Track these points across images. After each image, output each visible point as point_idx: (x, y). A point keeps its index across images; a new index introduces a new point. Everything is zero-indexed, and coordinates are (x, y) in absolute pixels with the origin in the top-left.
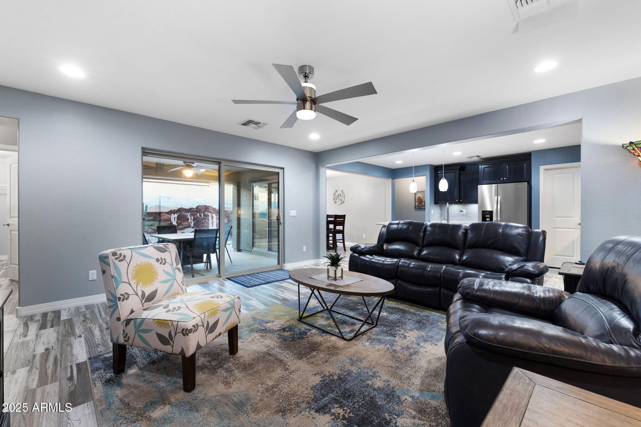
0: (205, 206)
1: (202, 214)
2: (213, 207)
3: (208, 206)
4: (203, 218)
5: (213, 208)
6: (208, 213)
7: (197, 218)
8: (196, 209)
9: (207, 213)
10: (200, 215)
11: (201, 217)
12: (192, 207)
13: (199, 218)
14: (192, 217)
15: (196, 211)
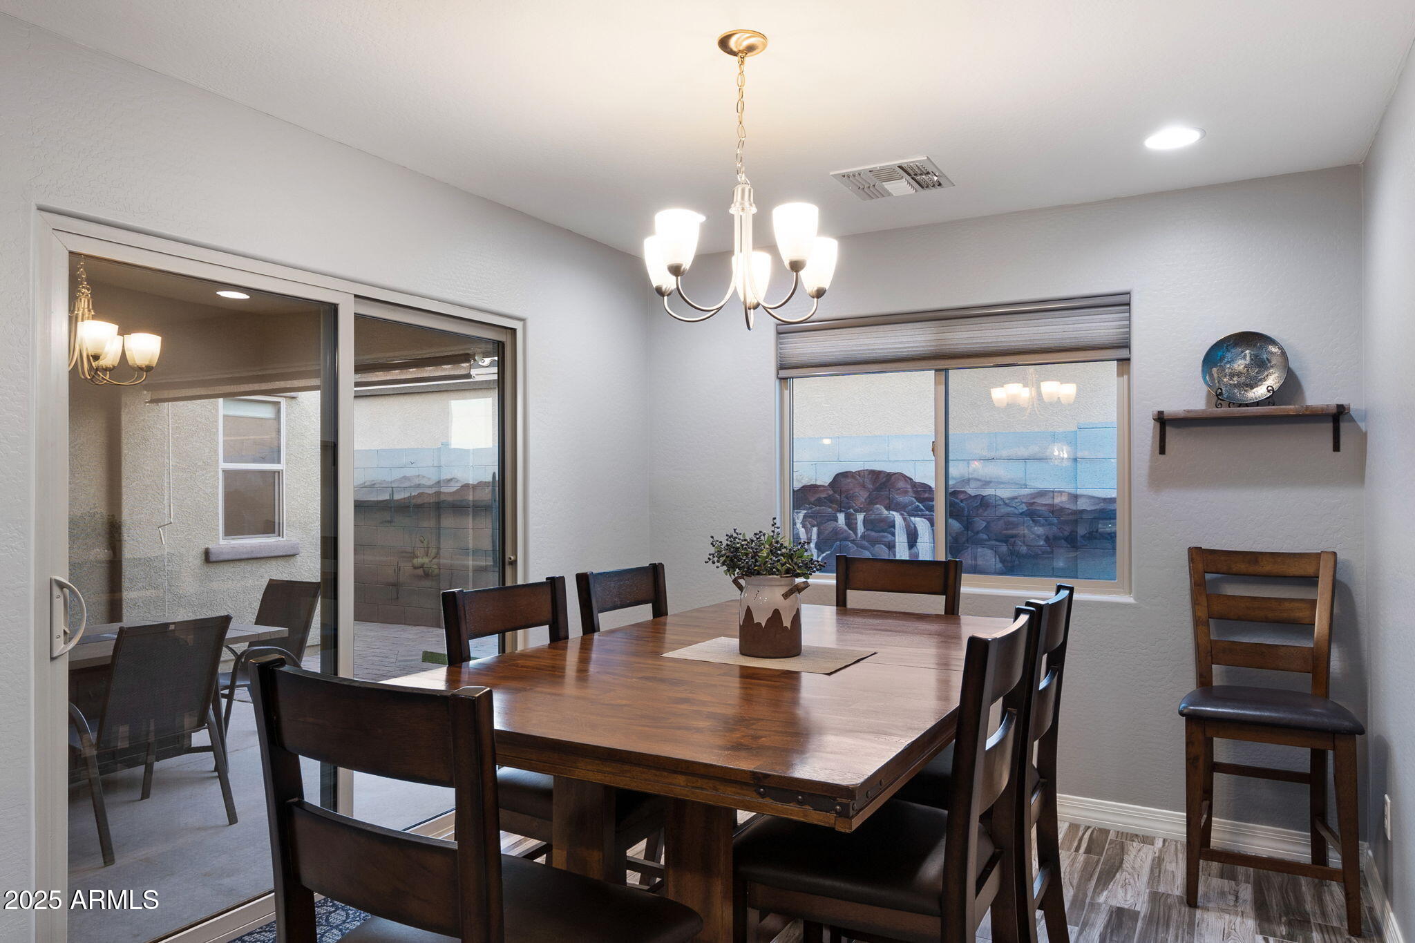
0: (875, 474)
1: (860, 517)
2: (917, 480)
3: (889, 476)
4: (863, 537)
5: (914, 485)
6: (888, 508)
7: (836, 532)
8: (831, 492)
9: (886, 512)
10: (850, 523)
11: (856, 534)
12: (813, 483)
13: (846, 539)
14: (815, 530)
15: (830, 500)
